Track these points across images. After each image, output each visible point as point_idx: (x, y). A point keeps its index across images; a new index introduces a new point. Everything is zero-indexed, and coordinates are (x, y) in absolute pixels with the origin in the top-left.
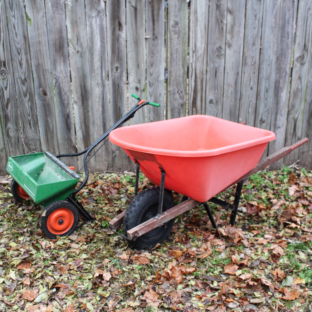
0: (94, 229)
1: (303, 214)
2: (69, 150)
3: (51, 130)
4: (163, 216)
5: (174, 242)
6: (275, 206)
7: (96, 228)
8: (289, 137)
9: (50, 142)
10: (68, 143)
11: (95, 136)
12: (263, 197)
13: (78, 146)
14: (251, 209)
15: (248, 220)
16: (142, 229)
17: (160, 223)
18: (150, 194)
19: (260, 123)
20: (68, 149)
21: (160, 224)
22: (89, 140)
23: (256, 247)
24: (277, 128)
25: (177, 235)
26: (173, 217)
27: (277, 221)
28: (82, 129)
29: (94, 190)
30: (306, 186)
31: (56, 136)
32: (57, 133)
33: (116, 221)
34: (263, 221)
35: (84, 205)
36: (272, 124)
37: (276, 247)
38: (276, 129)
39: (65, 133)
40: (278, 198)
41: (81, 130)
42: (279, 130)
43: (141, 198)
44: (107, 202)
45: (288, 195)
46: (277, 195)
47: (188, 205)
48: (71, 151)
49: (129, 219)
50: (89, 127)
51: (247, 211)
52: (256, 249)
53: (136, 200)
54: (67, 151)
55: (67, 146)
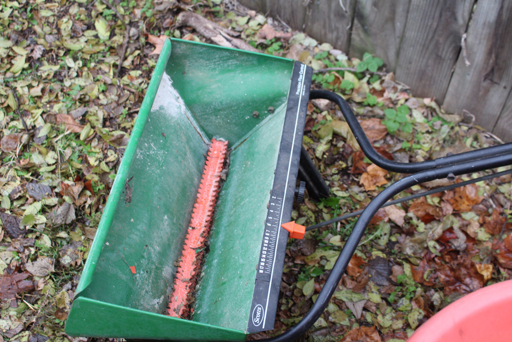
54: (430, 37)
55: (435, 24)
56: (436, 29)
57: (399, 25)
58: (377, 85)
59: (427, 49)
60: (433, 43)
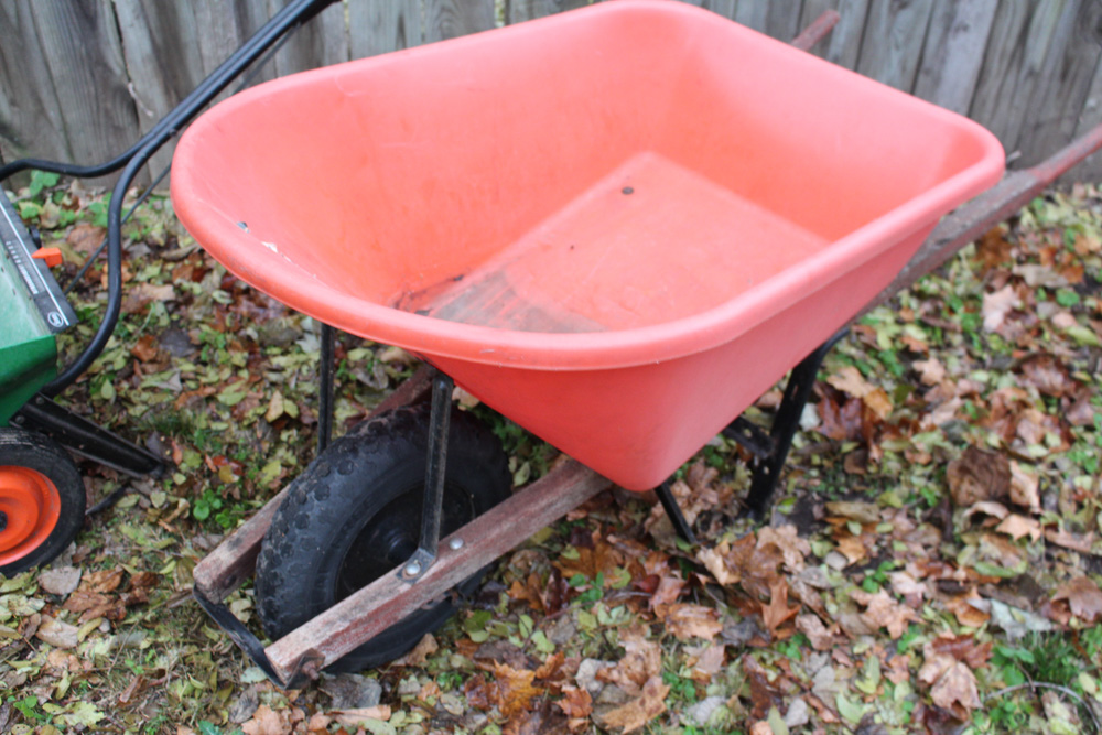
0: (160, 531)
1: (1043, 442)
2: (102, 105)
3: (14, 21)
4: (441, 564)
5: (504, 599)
6: (935, 412)
7: (167, 527)
8: (995, 66)
9: (13, 69)
10: (93, 75)
11: (207, 49)
12: (884, 342)
13: (138, 87)
14: (837, 414)
15: (823, 474)
16: (339, 639)
17: (430, 592)
18: (382, 457)
19: (891, 7)
20: (97, 98)
21: (429, 597)
22: (182, 61)
23: (857, 650)
24: (957, 30)
25: (520, 565)
26: (493, 557)
27: (946, 487)
28: (146, 18)
29: (197, 288)
30: (1049, 284)
31: (37, 48)
32: (38, 35)
33: (224, 567)
34: (886, 482)
35: (144, 372)
36: (939, 12)
37: (948, 669)
38: (950, 35)
39: (74, 33)
40: (941, 343)
41: (143, 24)
42: (962, 38)
43: (337, 481)
44: (239, 357)
45: (979, 329)
46: (939, 333)
47: (564, 495)
48: (109, 105)
49: (277, 583)
50: (174, 11)
51: (821, 424)
52: (858, 659)
53: (310, 488)
54: (95, 108)
55: (92, 90)
56: (96, 93)
57: (53, 114)
58: (67, 201)
59: (99, 125)
60: (102, 113)
